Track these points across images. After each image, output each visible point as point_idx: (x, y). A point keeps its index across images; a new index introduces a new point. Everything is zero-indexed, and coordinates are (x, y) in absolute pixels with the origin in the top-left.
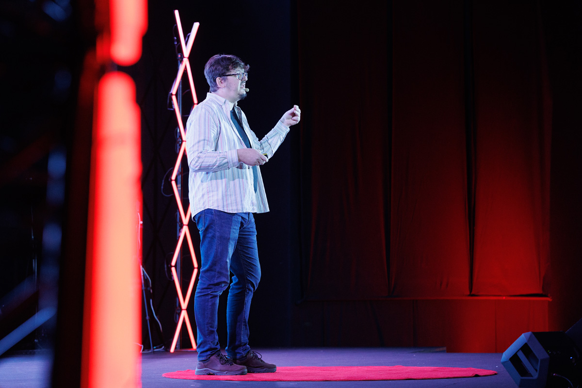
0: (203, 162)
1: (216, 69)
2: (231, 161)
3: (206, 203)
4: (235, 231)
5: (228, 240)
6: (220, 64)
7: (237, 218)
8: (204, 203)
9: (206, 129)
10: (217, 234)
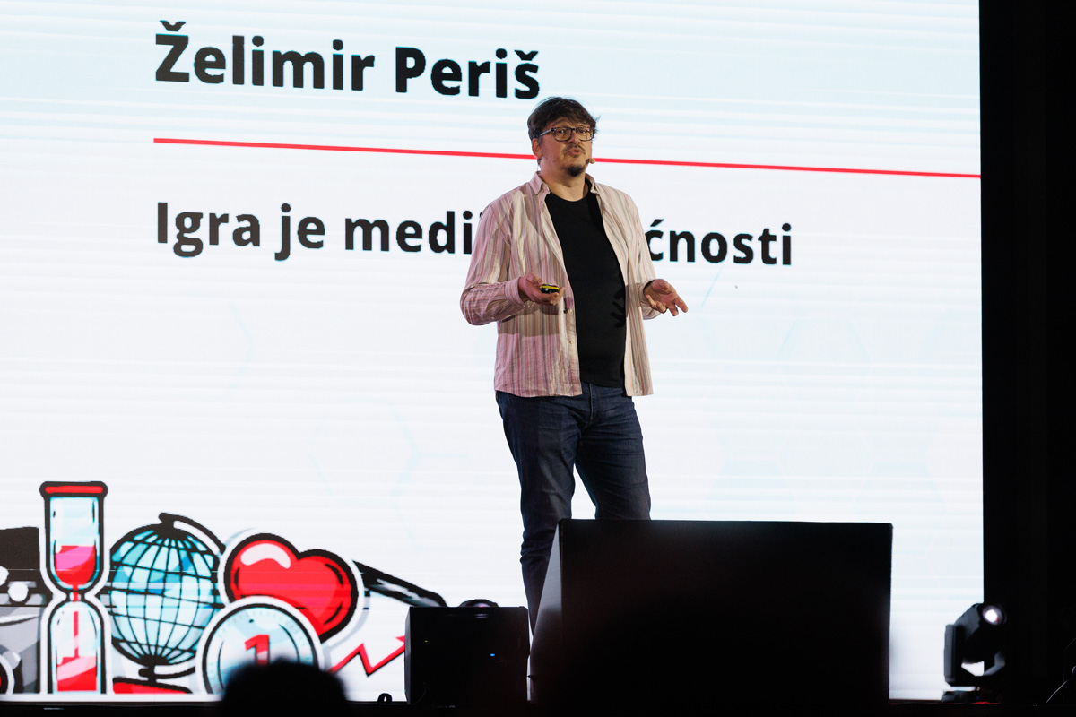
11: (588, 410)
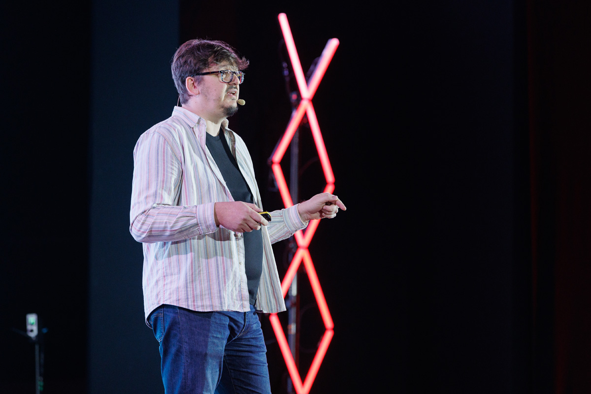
0: (154, 223)
1: (186, 62)
2: (203, 222)
3: (161, 295)
4: (216, 341)
5: (204, 357)
6: (193, 53)
7: (220, 320)
8: (157, 295)
9: (160, 168)
10: (185, 347)
11: (243, 323)
